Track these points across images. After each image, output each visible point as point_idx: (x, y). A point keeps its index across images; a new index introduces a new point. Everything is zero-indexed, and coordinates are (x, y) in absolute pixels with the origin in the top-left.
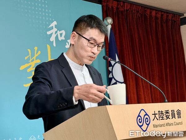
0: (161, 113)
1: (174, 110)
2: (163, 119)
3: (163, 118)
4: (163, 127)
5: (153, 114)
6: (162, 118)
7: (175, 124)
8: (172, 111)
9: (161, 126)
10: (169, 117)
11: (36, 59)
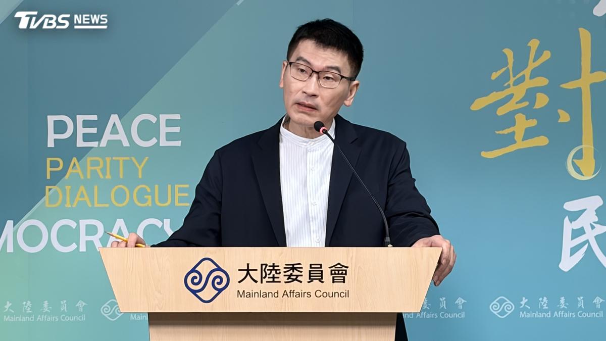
1: (321, 265)
2: (274, 281)
3: (276, 280)
4: (270, 299)
5: (240, 270)
6: (271, 280)
7: (318, 294)
8: (313, 266)
9: (266, 295)
10: (299, 278)
11: (532, 77)
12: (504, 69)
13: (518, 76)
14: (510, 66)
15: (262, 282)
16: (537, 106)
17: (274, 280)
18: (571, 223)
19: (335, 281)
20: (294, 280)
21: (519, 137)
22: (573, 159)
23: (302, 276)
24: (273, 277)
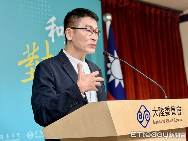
0: (161, 109)
1: (174, 107)
2: (163, 115)
5: (153, 111)
9: (161, 122)
12: (27, 52)
13: (30, 55)
15: (160, 116)
19: (178, 114)
20: (168, 114)
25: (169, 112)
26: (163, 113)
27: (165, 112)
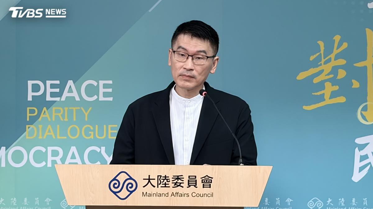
0: (164, 178)
1: (195, 176)
2: (165, 187)
3: (167, 186)
4: (163, 198)
5: (144, 179)
6: (164, 185)
7: (194, 195)
8: (190, 177)
9: (160, 195)
10: (182, 185)
11: (335, 60)
12: (318, 54)
13: (326, 59)
14: (322, 52)
15: (158, 187)
16: (339, 77)
17: (165, 185)
18: (360, 151)
19: (204, 186)
20: (178, 186)
21: (327, 96)
22: (361, 111)
23: (183, 183)
24: (165, 184)
25: (181, 183)
26: (167, 183)
27: (172, 183)
